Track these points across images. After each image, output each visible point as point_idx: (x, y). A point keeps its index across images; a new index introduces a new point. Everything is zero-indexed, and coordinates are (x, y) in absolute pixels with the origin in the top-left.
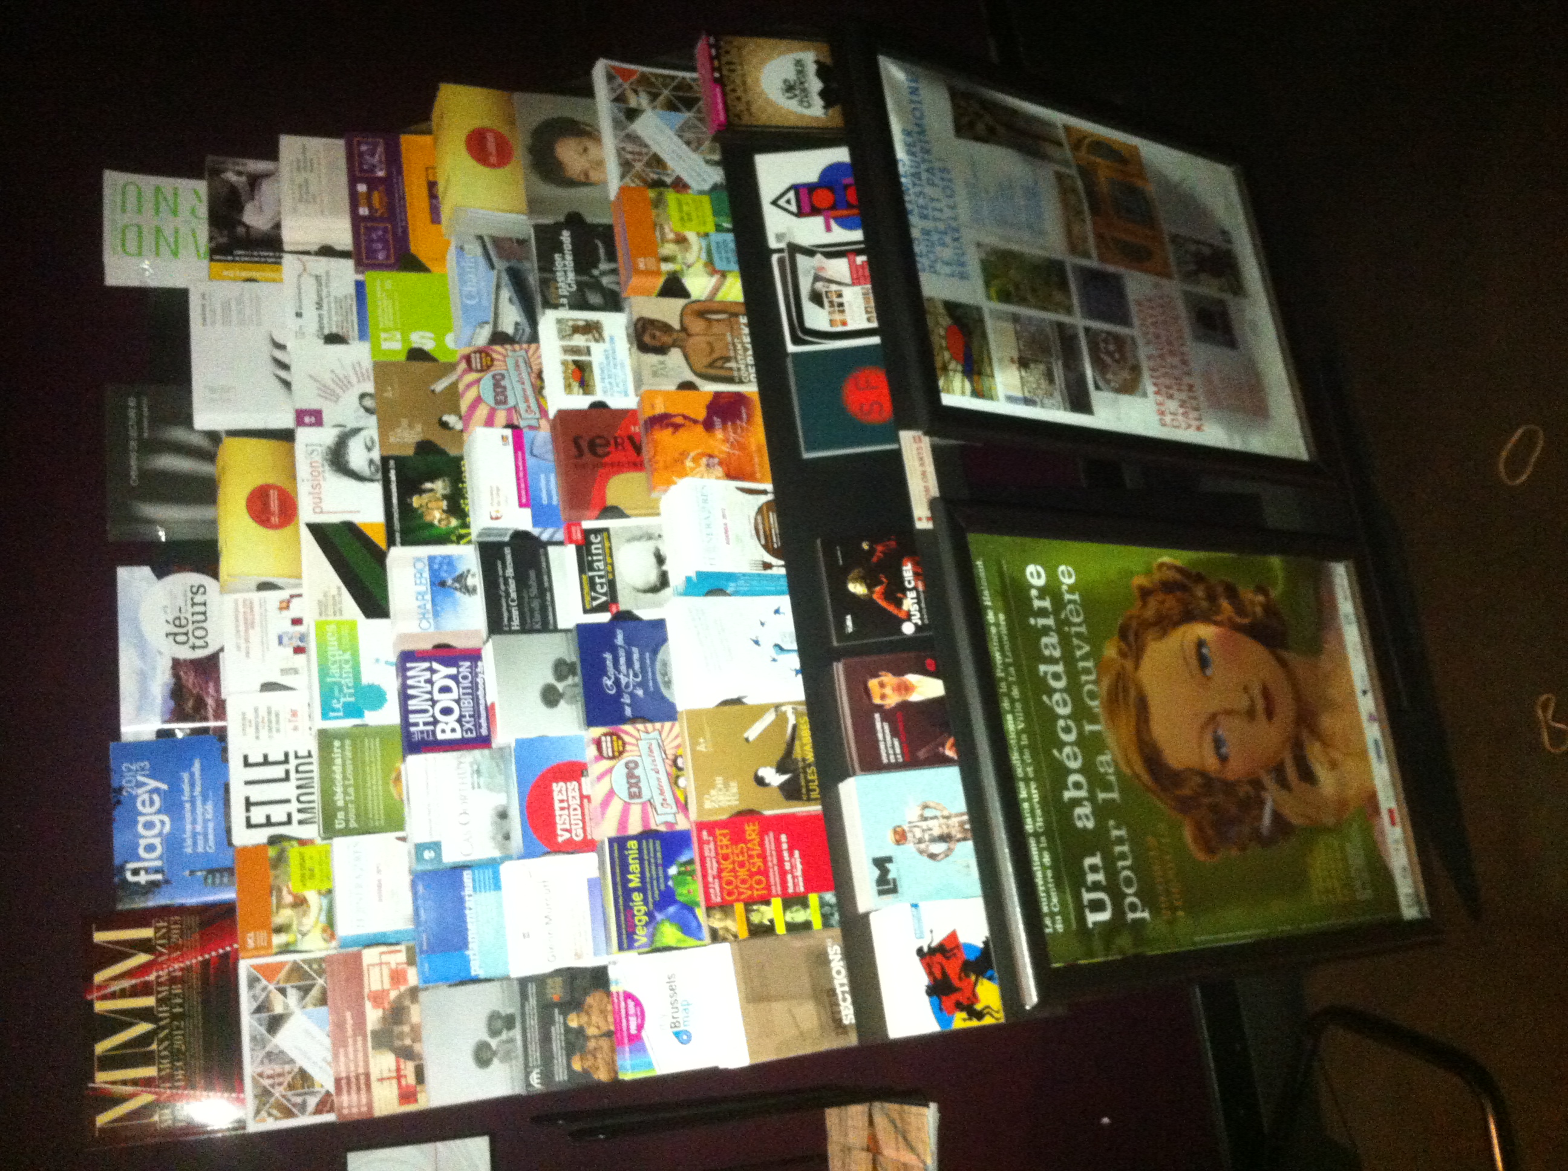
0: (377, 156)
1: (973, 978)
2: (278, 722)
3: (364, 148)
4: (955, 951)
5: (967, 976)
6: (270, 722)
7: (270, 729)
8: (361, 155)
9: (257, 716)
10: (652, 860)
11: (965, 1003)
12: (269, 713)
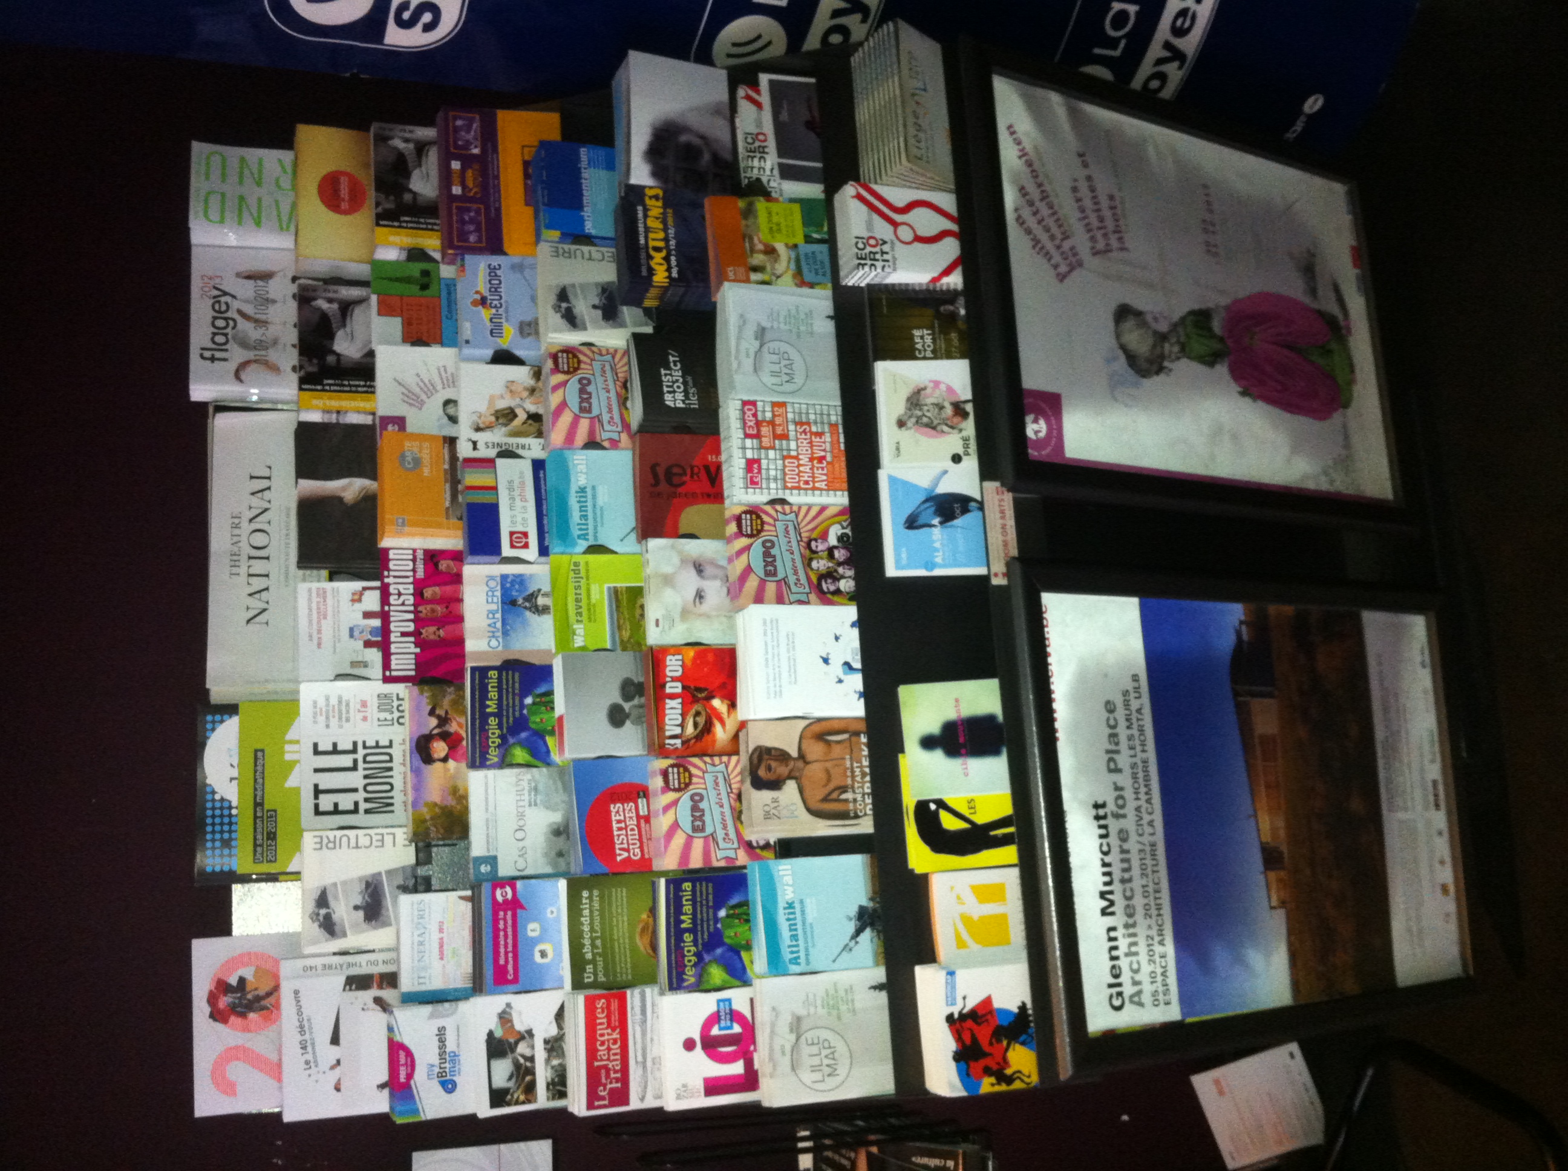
0: (472, 133)
1: (1005, 1043)
2: (348, 712)
3: (459, 123)
4: (989, 1017)
5: (999, 1041)
6: (340, 712)
7: (340, 718)
8: (456, 130)
9: (327, 705)
10: (704, 902)
11: (995, 1067)
12: (340, 702)
